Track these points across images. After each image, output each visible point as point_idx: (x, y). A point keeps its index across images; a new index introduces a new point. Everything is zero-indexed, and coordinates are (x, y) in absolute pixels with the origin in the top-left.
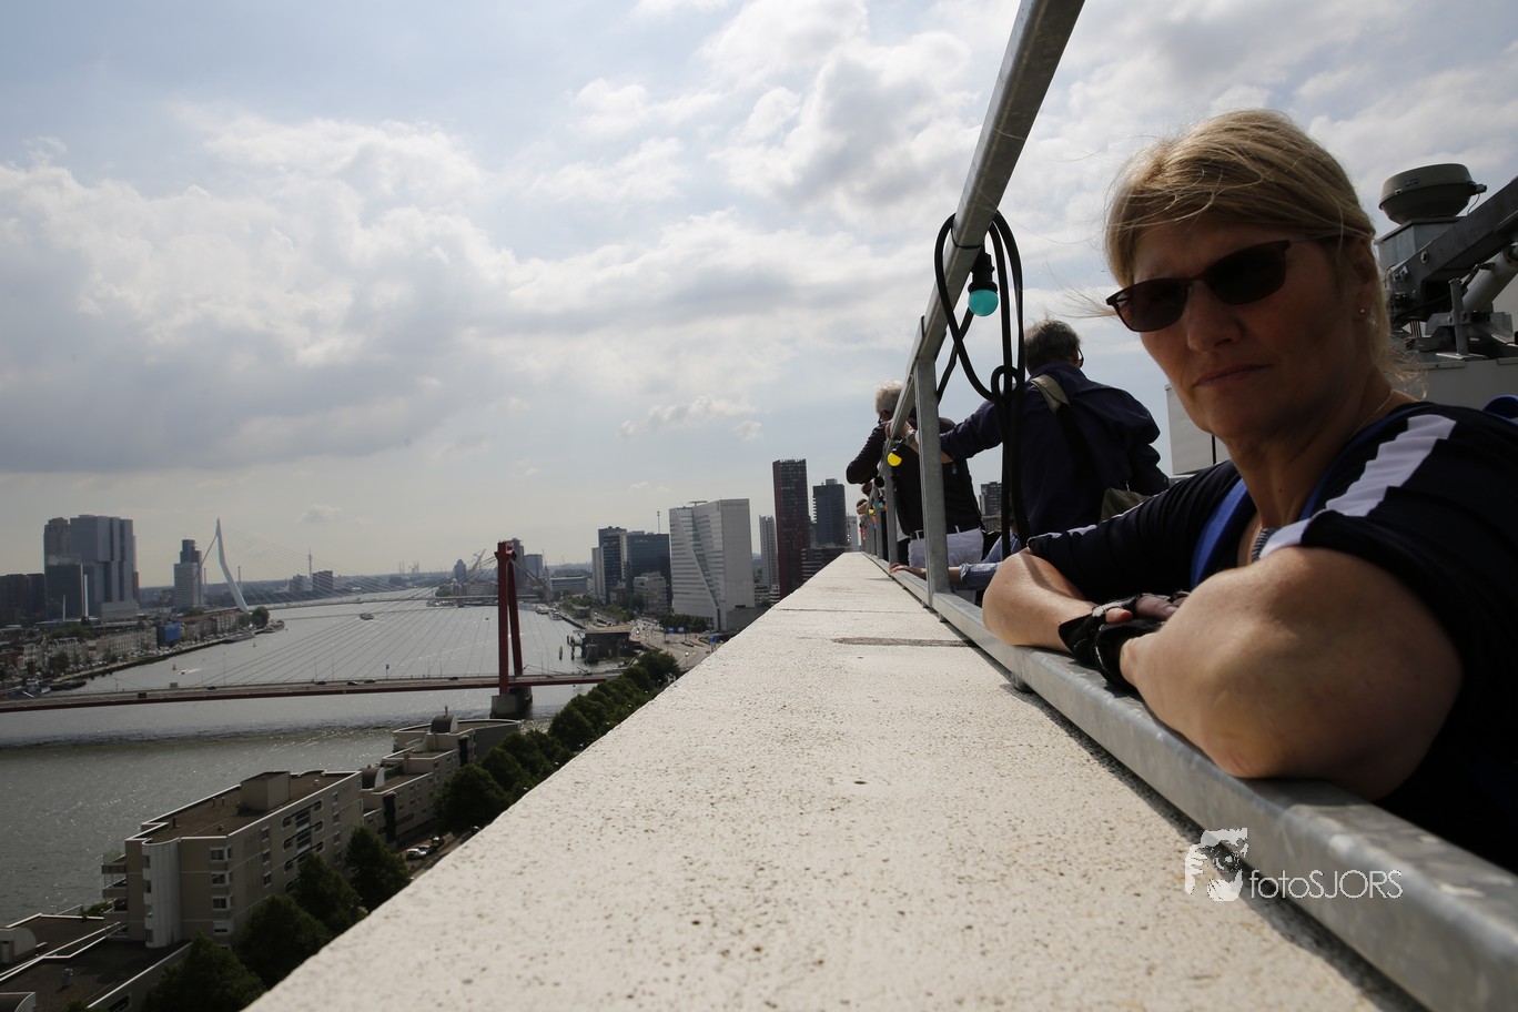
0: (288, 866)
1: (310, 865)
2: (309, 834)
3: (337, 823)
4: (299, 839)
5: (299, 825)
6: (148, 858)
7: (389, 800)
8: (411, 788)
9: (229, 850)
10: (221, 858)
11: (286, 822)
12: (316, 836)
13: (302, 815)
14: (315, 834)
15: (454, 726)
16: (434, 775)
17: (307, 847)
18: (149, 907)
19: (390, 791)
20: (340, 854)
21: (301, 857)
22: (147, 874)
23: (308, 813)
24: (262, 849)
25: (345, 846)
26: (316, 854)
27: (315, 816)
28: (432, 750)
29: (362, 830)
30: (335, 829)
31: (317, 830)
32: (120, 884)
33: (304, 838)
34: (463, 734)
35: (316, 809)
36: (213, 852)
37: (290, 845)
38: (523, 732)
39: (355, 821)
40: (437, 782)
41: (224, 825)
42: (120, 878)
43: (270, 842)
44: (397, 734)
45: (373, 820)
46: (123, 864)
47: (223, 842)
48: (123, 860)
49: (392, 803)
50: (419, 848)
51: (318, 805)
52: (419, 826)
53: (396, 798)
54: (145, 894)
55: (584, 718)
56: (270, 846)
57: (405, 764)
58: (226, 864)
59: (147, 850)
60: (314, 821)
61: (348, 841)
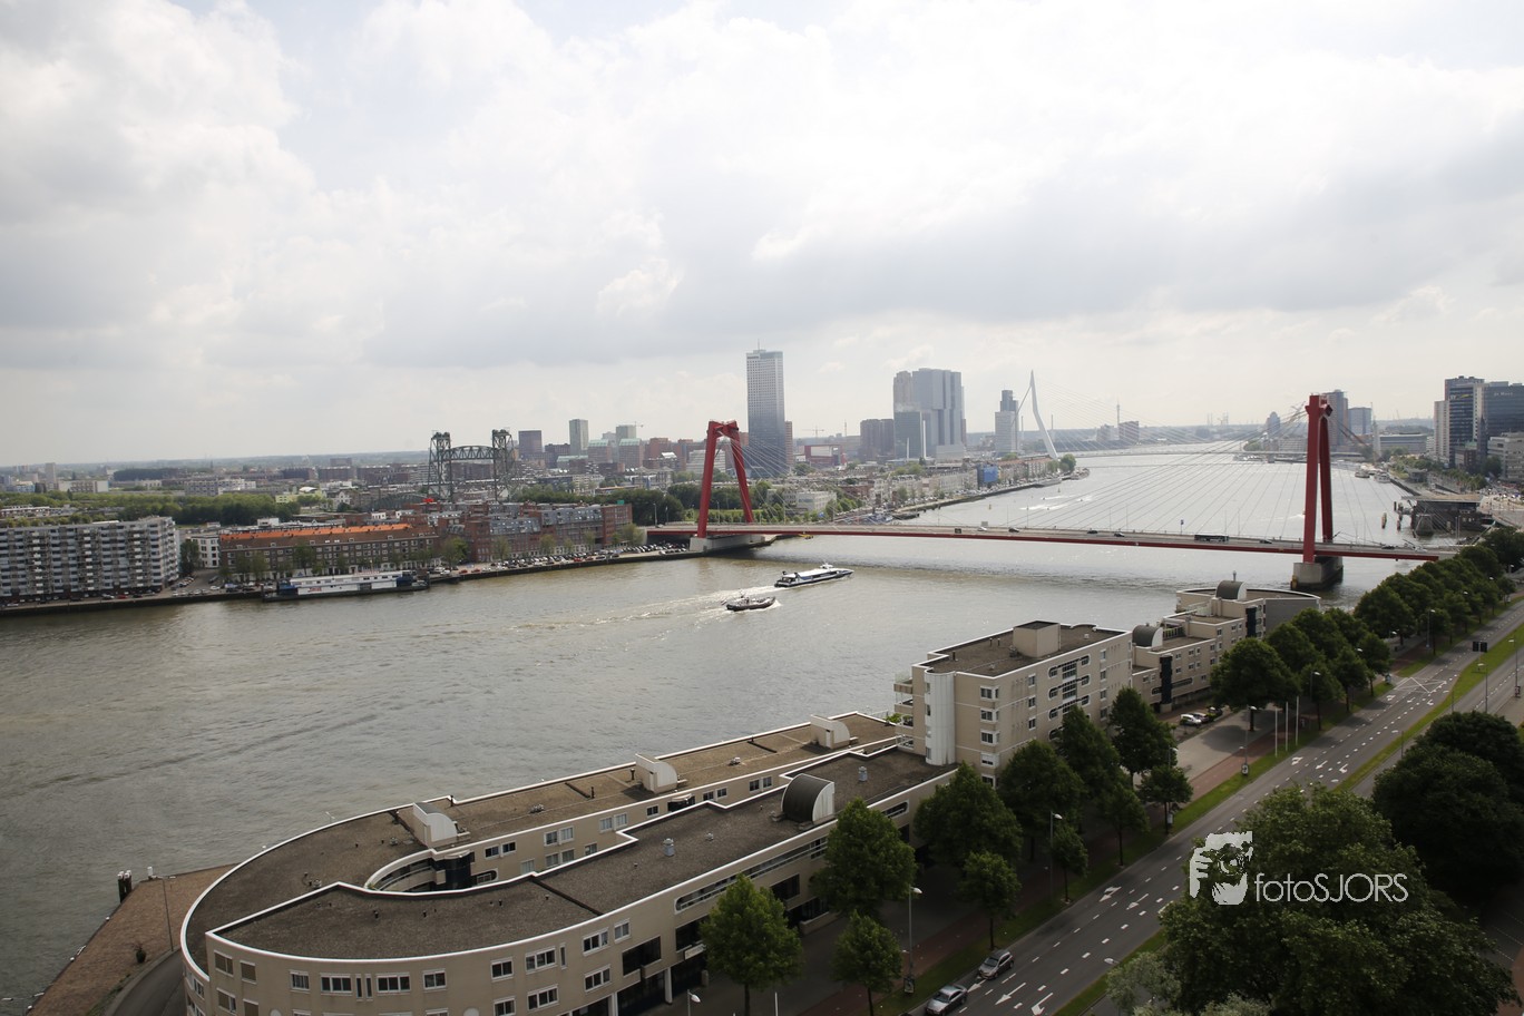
0: (1053, 714)
1: (1074, 717)
2: (1075, 686)
3: (1104, 680)
4: (1065, 690)
5: (1065, 676)
6: (928, 685)
7: (1166, 662)
8: (1190, 653)
9: (997, 691)
10: (990, 696)
11: (1053, 672)
12: (1082, 690)
13: (1069, 668)
14: (1081, 687)
15: (1242, 594)
16: (1216, 642)
17: (1073, 698)
18: (929, 728)
19: (1167, 653)
20: (1105, 710)
21: (1066, 708)
22: (928, 699)
23: (1074, 666)
24: (1028, 694)
25: (1111, 704)
26: (1081, 707)
27: (1081, 670)
28: (1216, 616)
29: (1129, 690)
30: (1101, 685)
31: (1083, 684)
32: (907, 703)
33: (1070, 689)
34: (1252, 603)
35: (1084, 663)
36: (983, 690)
37: (1055, 694)
38: (1322, 610)
39: (1123, 679)
40: (1218, 649)
41: (993, 666)
42: (908, 697)
43: (1036, 688)
44: (1179, 595)
45: (1145, 680)
46: (910, 686)
47: (992, 683)
48: (910, 682)
49: (1170, 666)
50: (1195, 716)
51: (1085, 660)
52: (1197, 692)
53: (1174, 660)
54: (926, 716)
55: (1402, 601)
56: (1036, 693)
57: (1186, 627)
58: (994, 703)
59: (928, 678)
60: (1080, 674)
61: (1115, 699)
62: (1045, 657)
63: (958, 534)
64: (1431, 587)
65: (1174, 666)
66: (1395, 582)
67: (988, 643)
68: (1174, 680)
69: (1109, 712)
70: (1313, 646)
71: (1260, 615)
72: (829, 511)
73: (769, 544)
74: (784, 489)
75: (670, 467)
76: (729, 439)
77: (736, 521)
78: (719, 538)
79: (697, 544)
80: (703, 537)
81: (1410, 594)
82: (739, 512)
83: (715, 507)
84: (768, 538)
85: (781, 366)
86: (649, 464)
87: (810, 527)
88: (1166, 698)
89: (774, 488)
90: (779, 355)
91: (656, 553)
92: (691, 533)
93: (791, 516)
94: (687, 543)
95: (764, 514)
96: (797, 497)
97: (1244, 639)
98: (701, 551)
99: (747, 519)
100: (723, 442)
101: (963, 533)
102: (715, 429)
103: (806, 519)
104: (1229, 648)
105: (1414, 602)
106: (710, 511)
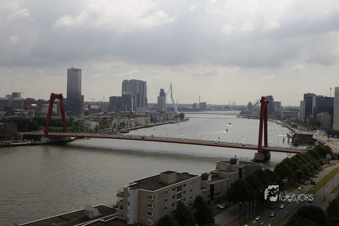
0: (173, 205)
1: (180, 205)
2: (181, 195)
3: (191, 192)
4: (178, 196)
5: (178, 191)
6: (129, 194)
7: (212, 186)
8: (220, 183)
9: (154, 196)
10: (151, 198)
11: (174, 190)
12: (183, 196)
13: (179, 188)
14: (183, 195)
15: (238, 163)
16: (229, 179)
17: (180, 199)
18: (129, 210)
19: (213, 183)
20: (191, 203)
21: (178, 202)
22: (129, 199)
23: (181, 187)
24: (165, 197)
25: (193, 201)
26: (183, 202)
27: (183, 189)
28: (229, 170)
29: (199, 196)
30: (190, 194)
31: (184, 194)
32: (121, 201)
33: (179, 196)
34: (241, 166)
35: (184, 186)
36: (149, 196)
37: (174, 197)
38: (263, 169)
39: (198, 192)
40: (230, 182)
41: (153, 187)
42: (122, 198)
43: (168, 195)
44: (217, 163)
45: (205, 192)
46: (123, 194)
47: (152, 193)
48: (123, 193)
49: (213, 187)
50: (221, 205)
51: (185, 185)
52: (222, 197)
53: (215, 185)
54: (128, 206)
55: (288, 167)
56: (168, 197)
57: (219, 174)
58: (153, 201)
59: (129, 191)
60: (183, 190)
61: (194, 199)
62: (171, 184)
63: (143, 139)
64: (297, 162)
65: (215, 188)
66: (286, 160)
67: (152, 179)
68: (215, 193)
69: (193, 204)
70: (260, 182)
71: (243, 171)
72: (96, 130)
73: (72, 140)
74: (79, 120)
75: (34, 110)
76: (59, 100)
77: (60, 131)
78: (53, 138)
79: (44, 140)
80: (47, 137)
81: (291, 165)
82: (61, 128)
83: (52, 126)
84: (72, 138)
85: (81, 75)
86: (25, 108)
87: (89, 135)
88: (212, 199)
89: (76, 119)
90: (80, 70)
91: (26, 143)
92: (42, 136)
93: (82, 130)
94: (40, 139)
95: (71, 129)
96: (84, 123)
97: (238, 179)
98: (45, 142)
99: (64, 131)
100: (57, 101)
101: (145, 139)
102: (53, 96)
103: (87, 132)
104: (233, 182)
105: (293, 167)
106: (50, 127)
